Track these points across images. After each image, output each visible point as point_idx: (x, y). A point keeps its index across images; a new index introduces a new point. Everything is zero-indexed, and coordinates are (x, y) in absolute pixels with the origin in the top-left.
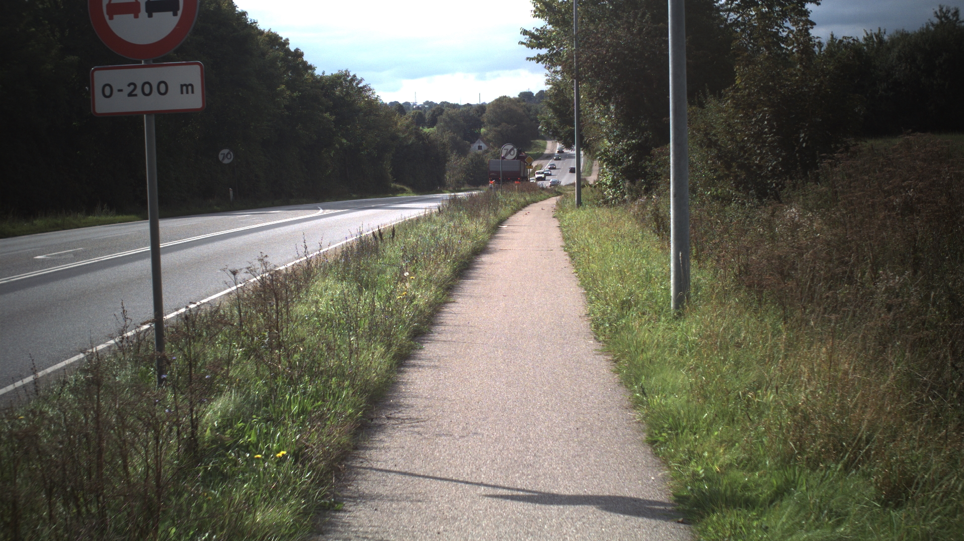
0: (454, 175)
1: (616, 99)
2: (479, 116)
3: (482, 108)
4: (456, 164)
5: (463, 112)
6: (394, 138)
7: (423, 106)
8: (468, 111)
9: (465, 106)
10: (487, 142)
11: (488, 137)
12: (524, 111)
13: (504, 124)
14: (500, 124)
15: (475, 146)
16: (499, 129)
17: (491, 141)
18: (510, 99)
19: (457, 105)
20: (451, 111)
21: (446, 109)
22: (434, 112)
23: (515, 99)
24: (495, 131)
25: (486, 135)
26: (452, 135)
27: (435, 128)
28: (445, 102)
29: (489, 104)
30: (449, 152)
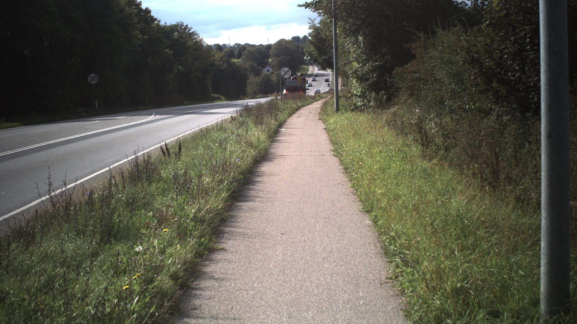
0: (252, 89)
1: (363, 32)
2: (267, 51)
3: (269, 47)
4: (253, 80)
5: (258, 49)
6: (212, 65)
7: (234, 46)
8: (261, 49)
9: (259, 46)
10: (273, 67)
11: (273, 64)
12: (295, 48)
13: (283, 56)
14: (280, 56)
15: (265, 70)
16: (280, 59)
17: (275, 67)
18: (286, 41)
19: (255, 45)
20: (250, 49)
21: (248, 48)
22: (240, 49)
23: (289, 40)
24: (278, 60)
25: (272, 63)
26: (251, 63)
27: (241, 59)
28: (247, 44)
29: (274, 44)
30: (249, 73)
